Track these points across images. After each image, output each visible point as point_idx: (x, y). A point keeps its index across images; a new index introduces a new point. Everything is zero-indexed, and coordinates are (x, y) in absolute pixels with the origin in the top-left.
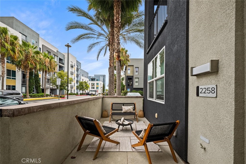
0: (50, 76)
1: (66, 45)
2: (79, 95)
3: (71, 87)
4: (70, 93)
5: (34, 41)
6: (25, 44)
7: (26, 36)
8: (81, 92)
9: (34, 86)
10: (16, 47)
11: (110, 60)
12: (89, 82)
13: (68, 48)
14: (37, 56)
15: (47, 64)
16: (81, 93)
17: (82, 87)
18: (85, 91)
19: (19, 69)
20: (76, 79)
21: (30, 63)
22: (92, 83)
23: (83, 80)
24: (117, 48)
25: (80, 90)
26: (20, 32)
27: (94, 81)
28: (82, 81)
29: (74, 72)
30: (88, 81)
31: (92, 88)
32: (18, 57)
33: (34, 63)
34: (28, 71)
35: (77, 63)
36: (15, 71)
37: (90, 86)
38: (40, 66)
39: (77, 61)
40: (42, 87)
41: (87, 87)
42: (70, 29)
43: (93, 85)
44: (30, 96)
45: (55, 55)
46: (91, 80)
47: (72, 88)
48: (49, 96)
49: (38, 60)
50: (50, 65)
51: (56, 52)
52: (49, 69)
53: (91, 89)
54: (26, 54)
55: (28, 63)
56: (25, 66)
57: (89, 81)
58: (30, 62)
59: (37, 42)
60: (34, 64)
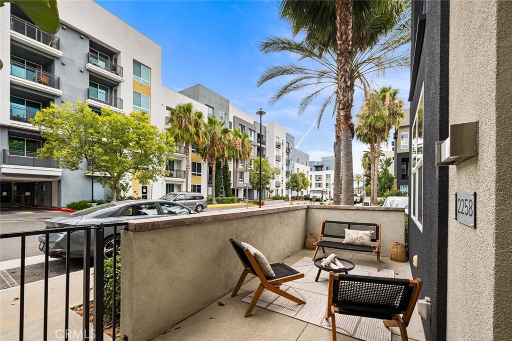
0: (244, 167)
1: (257, 113)
2: (290, 200)
3: (276, 184)
4: (275, 195)
5: (222, 113)
6: (211, 122)
7: (213, 108)
8: (295, 193)
9: (223, 184)
10: (200, 129)
11: (336, 126)
12: (310, 173)
13: (261, 116)
14: (225, 137)
15: (239, 148)
16: (294, 197)
17: (295, 184)
18: (302, 193)
19: (205, 161)
20: (285, 168)
21: (216, 150)
22: (316, 176)
23: (298, 169)
24: (343, 100)
25: (293, 189)
26: (206, 105)
27: (322, 170)
28: (296, 172)
29: (283, 155)
30: (308, 171)
31: (318, 185)
32: (203, 143)
33: (222, 148)
34: (215, 162)
35: (287, 138)
36: (200, 164)
37: (314, 182)
38: (229, 152)
39: (287, 133)
40: (233, 186)
41: (305, 185)
42: (264, 81)
43: (320, 178)
44: (216, 200)
45: (251, 130)
46: (315, 168)
47: (278, 187)
48: (242, 201)
49: (226, 142)
50: (242, 148)
51: (253, 124)
52: (240, 156)
53: (314, 188)
54: (212, 136)
55: (214, 149)
56: (212, 155)
57: (311, 170)
58: (216, 147)
59: (226, 114)
60: (221, 151)
